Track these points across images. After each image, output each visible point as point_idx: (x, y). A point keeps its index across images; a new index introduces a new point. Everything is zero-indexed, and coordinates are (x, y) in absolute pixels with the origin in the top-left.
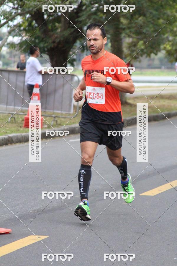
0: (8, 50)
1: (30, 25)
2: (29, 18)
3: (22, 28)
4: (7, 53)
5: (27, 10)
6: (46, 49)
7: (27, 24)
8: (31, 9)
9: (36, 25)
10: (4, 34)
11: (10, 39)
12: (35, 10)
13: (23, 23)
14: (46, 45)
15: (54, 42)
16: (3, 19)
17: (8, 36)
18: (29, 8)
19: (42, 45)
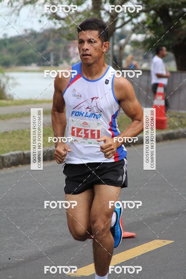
0: (132, 49)
1: (155, 22)
2: (153, 14)
3: (146, 25)
4: (131, 51)
5: (152, 6)
6: (171, 47)
7: (151, 21)
8: (156, 5)
9: (161, 22)
10: (128, 32)
11: (134, 37)
12: (160, 6)
13: (148, 19)
14: (171, 42)
15: (179, 39)
16: (127, 17)
17: (132, 33)
18: (154, 4)
19: (167, 43)
